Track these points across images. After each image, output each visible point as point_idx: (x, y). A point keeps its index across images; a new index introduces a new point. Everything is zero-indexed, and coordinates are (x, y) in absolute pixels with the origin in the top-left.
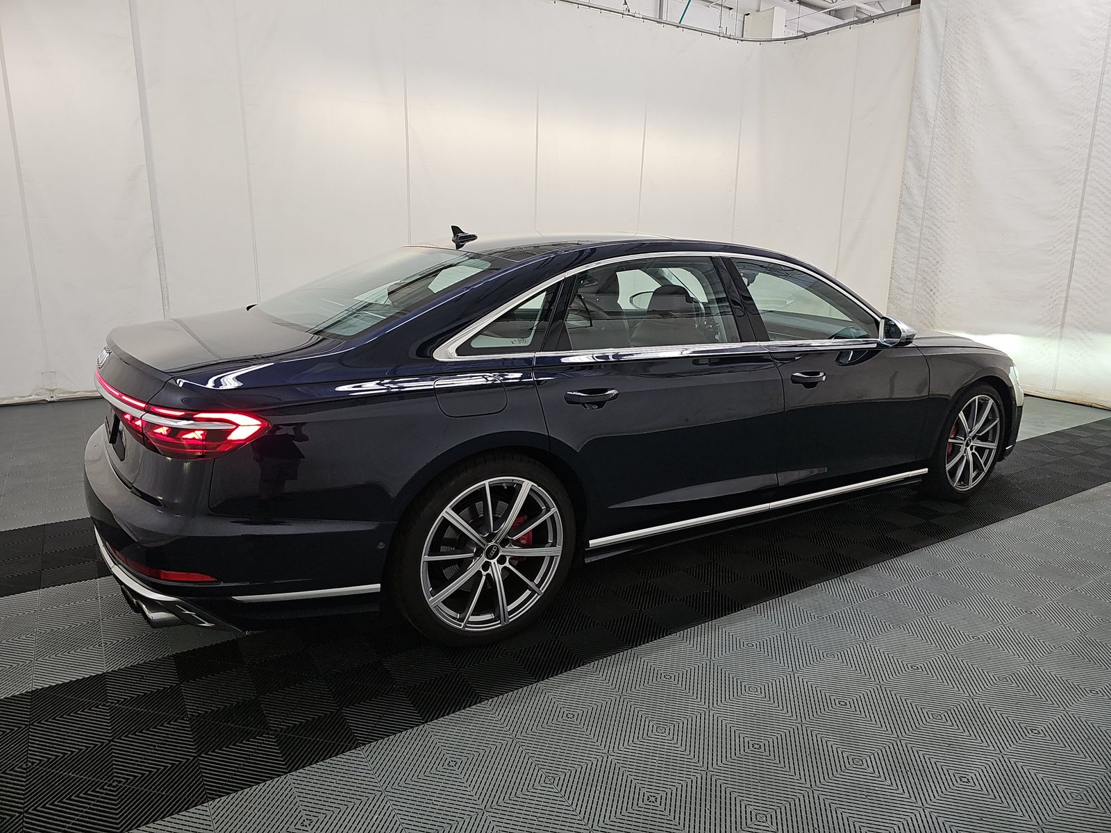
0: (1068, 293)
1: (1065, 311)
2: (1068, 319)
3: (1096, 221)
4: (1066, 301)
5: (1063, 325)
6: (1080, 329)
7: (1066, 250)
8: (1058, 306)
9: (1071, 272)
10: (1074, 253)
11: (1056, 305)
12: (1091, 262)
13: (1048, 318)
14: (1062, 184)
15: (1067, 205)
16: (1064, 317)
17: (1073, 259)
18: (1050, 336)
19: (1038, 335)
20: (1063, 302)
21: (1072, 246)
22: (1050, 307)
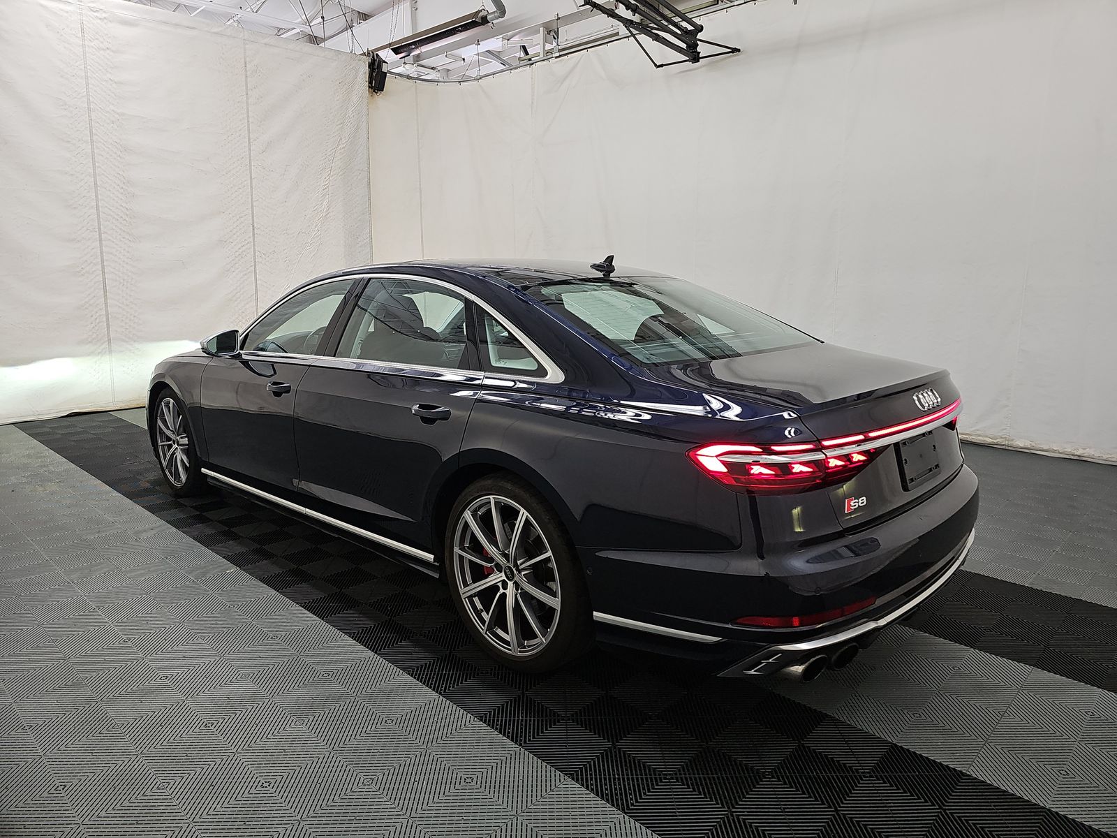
0: (107, 311)
1: (108, 328)
2: (112, 336)
3: (116, 244)
4: (108, 318)
5: (109, 340)
6: (127, 342)
7: (95, 271)
8: (100, 324)
9: (105, 291)
10: (104, 273)
11: (98, 323)
12: (122, 281)
13: (93, 337)
14: (75, 208)
15: (85, 228)
16: (108, 333)
17: (104, 279)
18: (99, 353)
19: (88, 355)
20: (105, 319)
21: (99, 267)
22: (93, 325)
